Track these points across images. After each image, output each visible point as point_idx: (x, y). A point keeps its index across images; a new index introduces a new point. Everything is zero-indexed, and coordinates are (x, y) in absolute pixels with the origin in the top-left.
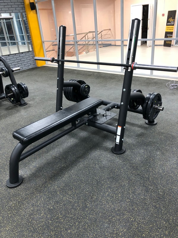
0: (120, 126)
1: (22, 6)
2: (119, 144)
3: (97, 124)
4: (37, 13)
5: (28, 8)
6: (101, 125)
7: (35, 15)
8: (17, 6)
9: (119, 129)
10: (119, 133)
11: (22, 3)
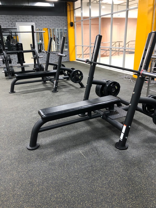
0: (125, 125)
1: (66, 24)
2: (122, 140)
3: (109, 118)
4: (74, 28)
5: (69, 25)
6: (112, 120)
7: (73, 29)
8: (63, 24)
9: (125, 127)
10: (124, 131)
11: (66, 23)
